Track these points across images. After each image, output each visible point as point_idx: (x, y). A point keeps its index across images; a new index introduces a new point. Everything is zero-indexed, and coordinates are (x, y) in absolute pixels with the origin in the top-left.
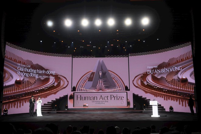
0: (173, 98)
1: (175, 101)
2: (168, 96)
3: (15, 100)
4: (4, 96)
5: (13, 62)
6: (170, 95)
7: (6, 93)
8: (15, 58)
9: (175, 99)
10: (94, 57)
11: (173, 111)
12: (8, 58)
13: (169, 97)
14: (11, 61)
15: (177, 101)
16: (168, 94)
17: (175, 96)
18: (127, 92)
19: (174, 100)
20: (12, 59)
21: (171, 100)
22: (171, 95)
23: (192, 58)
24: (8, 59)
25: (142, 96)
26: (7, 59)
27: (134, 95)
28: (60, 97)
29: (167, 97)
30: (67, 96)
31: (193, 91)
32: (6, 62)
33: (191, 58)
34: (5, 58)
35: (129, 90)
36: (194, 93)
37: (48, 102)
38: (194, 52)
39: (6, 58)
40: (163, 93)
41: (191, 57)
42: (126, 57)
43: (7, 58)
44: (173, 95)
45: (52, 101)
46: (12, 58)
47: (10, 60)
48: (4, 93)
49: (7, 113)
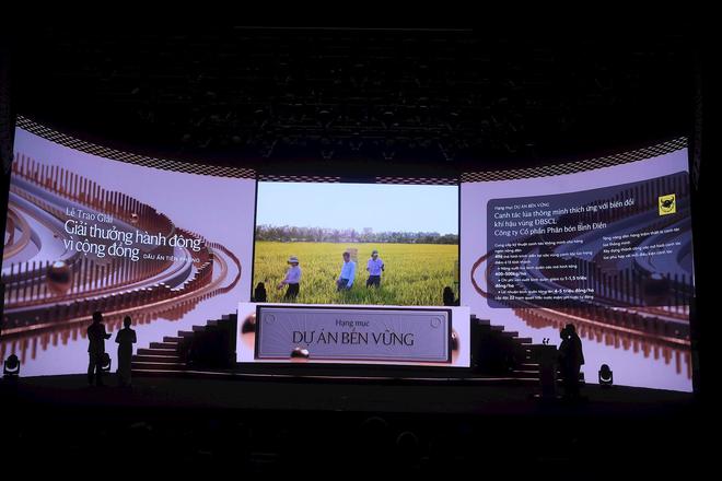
0: (612, 336)
1: (622, 347)
2: (596, 327)
3: (49, 325)
4: (5, 312)
5: (43, 189)
6: (602, 325)
7: (13, 300)
8: (49, 176)
9: (621, 342)
10: (337, 181)
11: (611, 381)
12: (25, 173)
13: (599, 332)
14: (34, 184)
15: (626, 348)
16: (595, 323)
17: (621, 329)
18: (450, 312)
19: (617, 346)
20: (39, 179)
21: (607, 344)
22: (608, 326)
23: (689, 197)
24: (24, 179)
25: (503, 328)
26: (19, 177)
27: (474, 322)
28: (209, 322)
29: (592, 330)
30: (234, 318)
31: (688, 312)
32: (18, 188)
33: (686, 195)
34: (13, 174)
35: (457, 303)
36: (688, 323)
37: (166, 339)
38: (697, 175)
39: (17, 173)
40: (579, 318)
41: (683, 192)
42: (451, 184)
43: (22, 174)
44: (613, 327)
45: (180, 333)
46: (36, 174)
47: (29, 181)
48: (6, 301)
49: (18, 372)
